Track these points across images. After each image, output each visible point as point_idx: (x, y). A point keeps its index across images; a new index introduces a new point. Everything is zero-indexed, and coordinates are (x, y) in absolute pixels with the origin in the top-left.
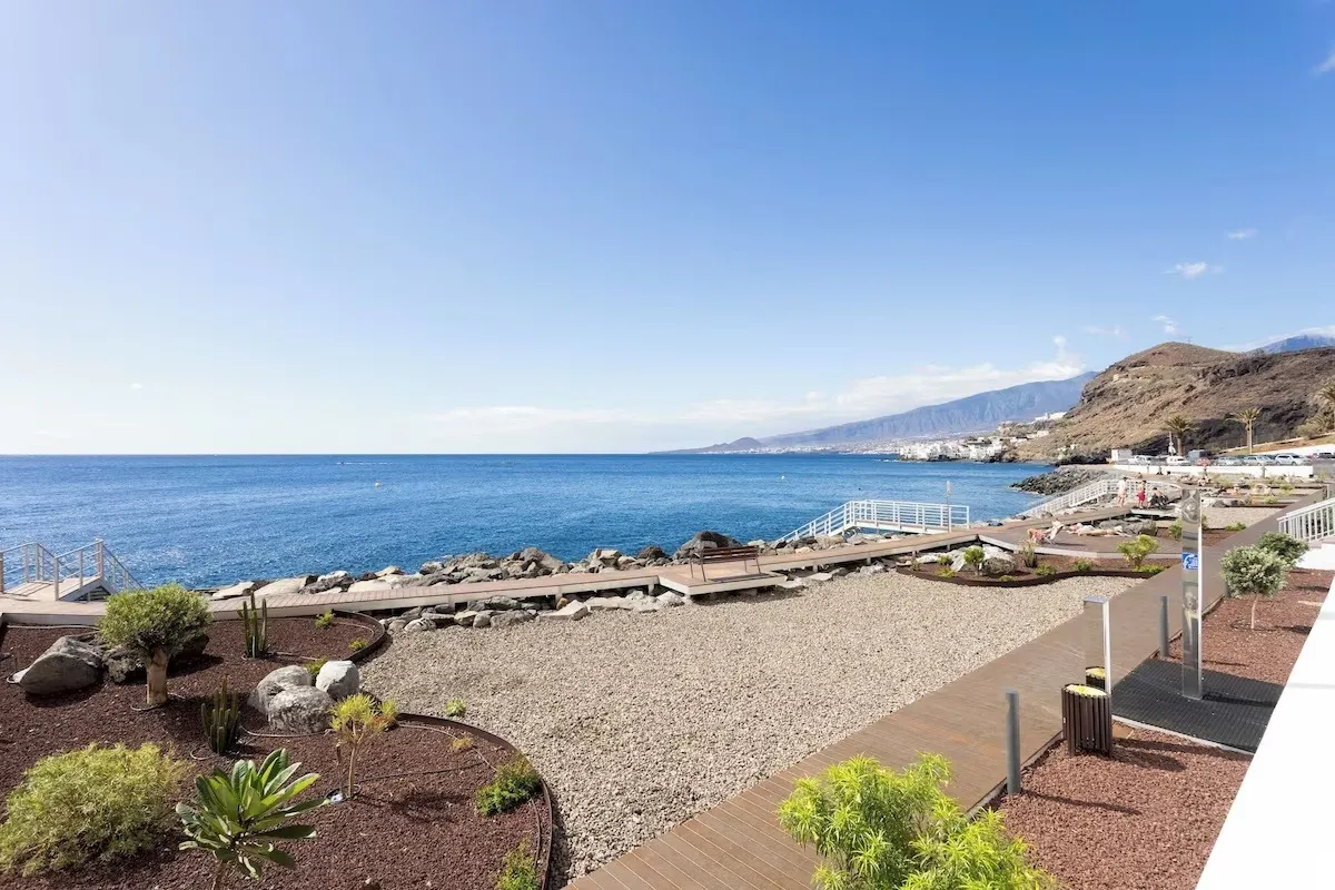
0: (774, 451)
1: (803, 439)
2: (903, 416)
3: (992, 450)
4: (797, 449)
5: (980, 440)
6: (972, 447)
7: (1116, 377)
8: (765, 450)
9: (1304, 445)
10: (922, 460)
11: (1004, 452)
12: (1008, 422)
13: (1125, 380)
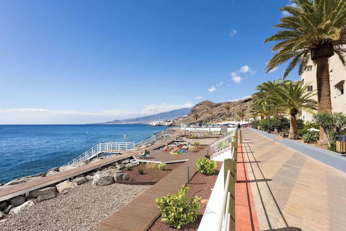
0: (124, 123)
1: (132, 120)
2: (156, 115)
3: (170, 123)
4: (130, 123)
5: (168, 121)
6: (166, 122)
7: (197, 107)
8: (121, 123)
9: (222, 122)
10: (154, 126)
11: (172, 124)
12: (178, 117)
13: (198, 108)
